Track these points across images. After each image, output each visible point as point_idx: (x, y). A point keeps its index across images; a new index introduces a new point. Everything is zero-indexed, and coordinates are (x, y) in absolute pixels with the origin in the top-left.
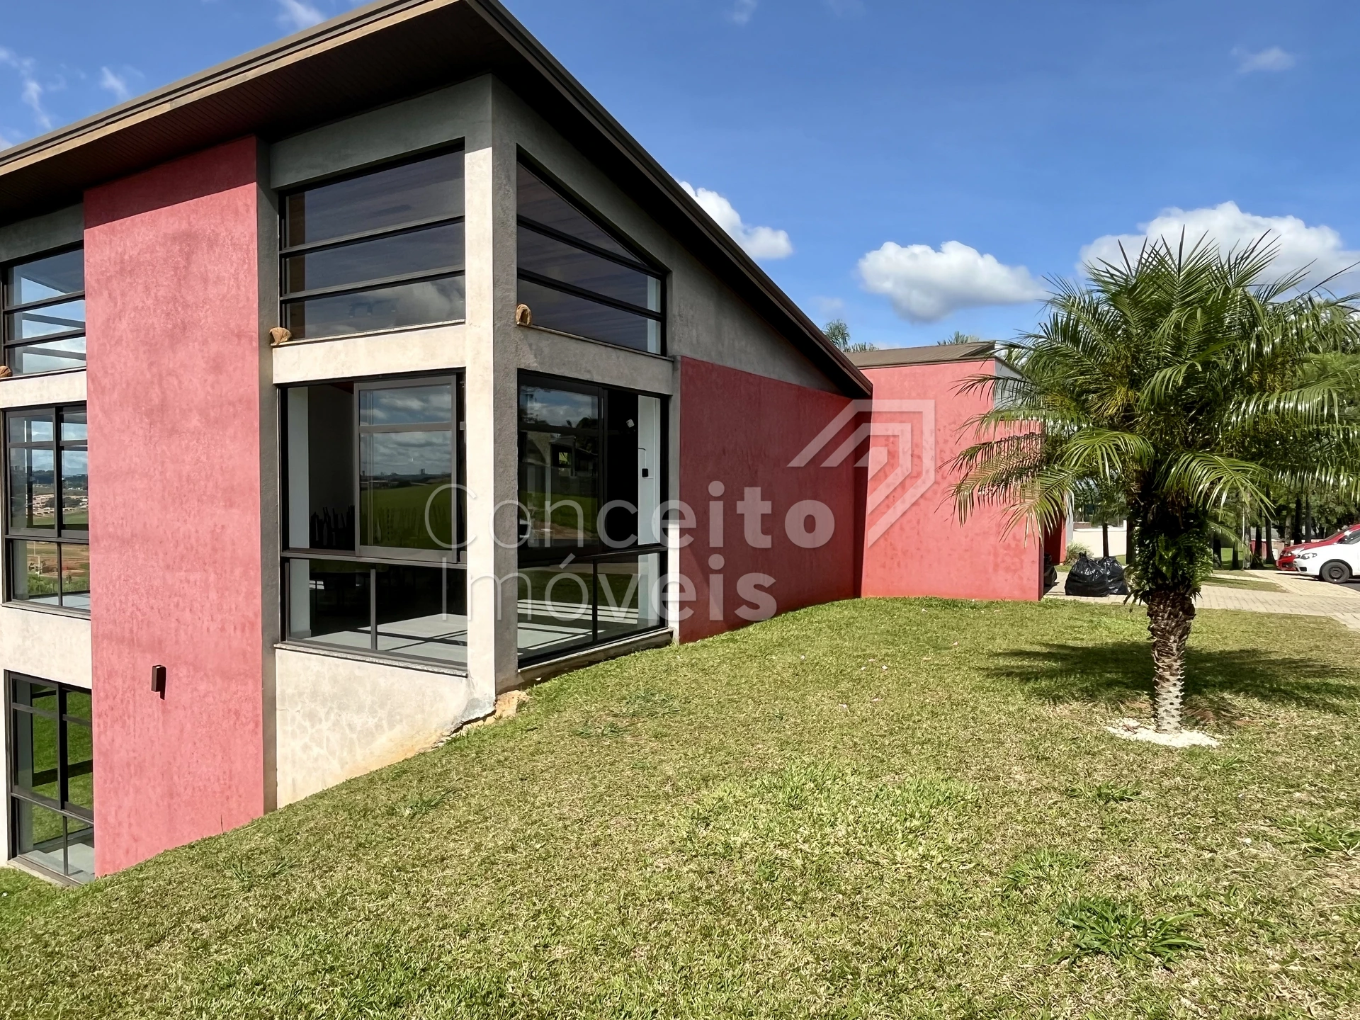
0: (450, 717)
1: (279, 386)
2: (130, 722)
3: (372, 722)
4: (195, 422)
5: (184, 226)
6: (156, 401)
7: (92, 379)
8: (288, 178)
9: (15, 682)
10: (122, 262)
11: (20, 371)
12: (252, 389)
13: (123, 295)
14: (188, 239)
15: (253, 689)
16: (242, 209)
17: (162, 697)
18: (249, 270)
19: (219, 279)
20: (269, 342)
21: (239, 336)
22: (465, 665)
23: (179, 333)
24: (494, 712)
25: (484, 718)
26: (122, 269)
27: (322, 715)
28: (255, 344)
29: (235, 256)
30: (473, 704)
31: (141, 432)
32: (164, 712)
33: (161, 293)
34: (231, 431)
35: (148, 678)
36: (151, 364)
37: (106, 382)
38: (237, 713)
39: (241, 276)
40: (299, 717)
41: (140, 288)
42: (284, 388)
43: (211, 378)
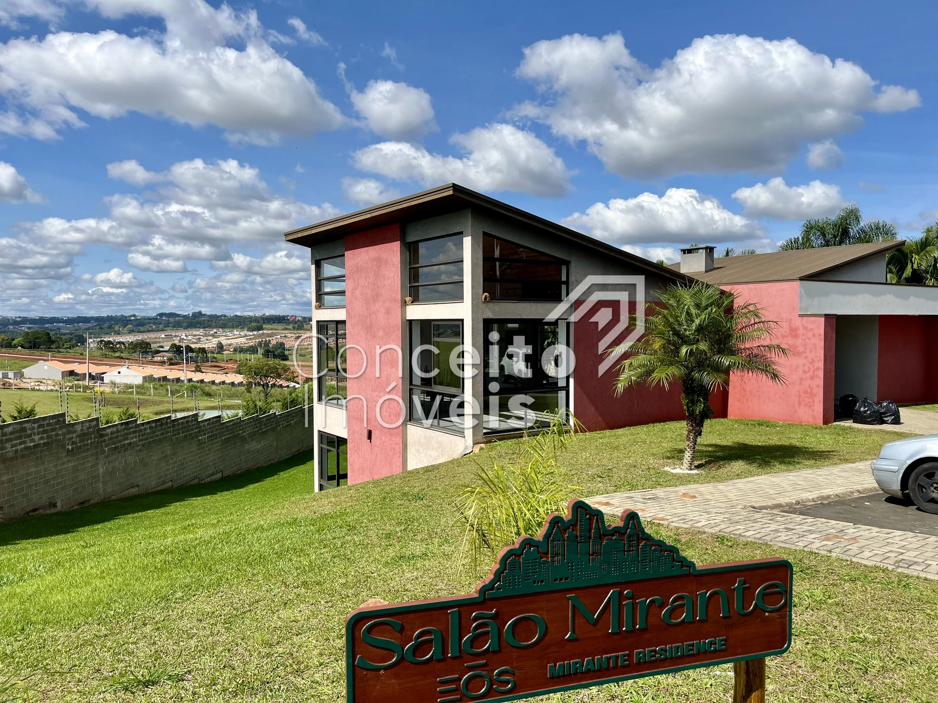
0: (459, 452)
1: (408, 320)
2: (360, 452)
3: (437, 454)
4: (381, 333)
5: (377, 255)
6: (369, 324)
7: (348, 312)
8: (411, 239)
9: (321, 435)
10: (357, 267)
11: (324, 305)
12: (399, 322)
13: (358, 280)
14: (379, 260)
15: (399, 440)
16: (395, 251)
17: (371, 442)
18: (398, 275)
19: (389, 277)
20: (404, 304)
21: (395, 301)
22: (464, 433)
23: (376, 297)
24: (472, 451)
25: (470, 453)
26: (357, 270)
27: (421, 451)
28: (400, 304)
29: (394, 269)
30: (466, 448)
31: (364, 336)
32: (371, 448)
33: (370, 281)
34: (392, 338)
35: (366, 434)
36: (367, 309)
37: (352, 314)
38: (394, 449)
39: (395, 278)
40: (414, 451)
41: (363, 278)
42: (410, 321)
43: (386, 317)
